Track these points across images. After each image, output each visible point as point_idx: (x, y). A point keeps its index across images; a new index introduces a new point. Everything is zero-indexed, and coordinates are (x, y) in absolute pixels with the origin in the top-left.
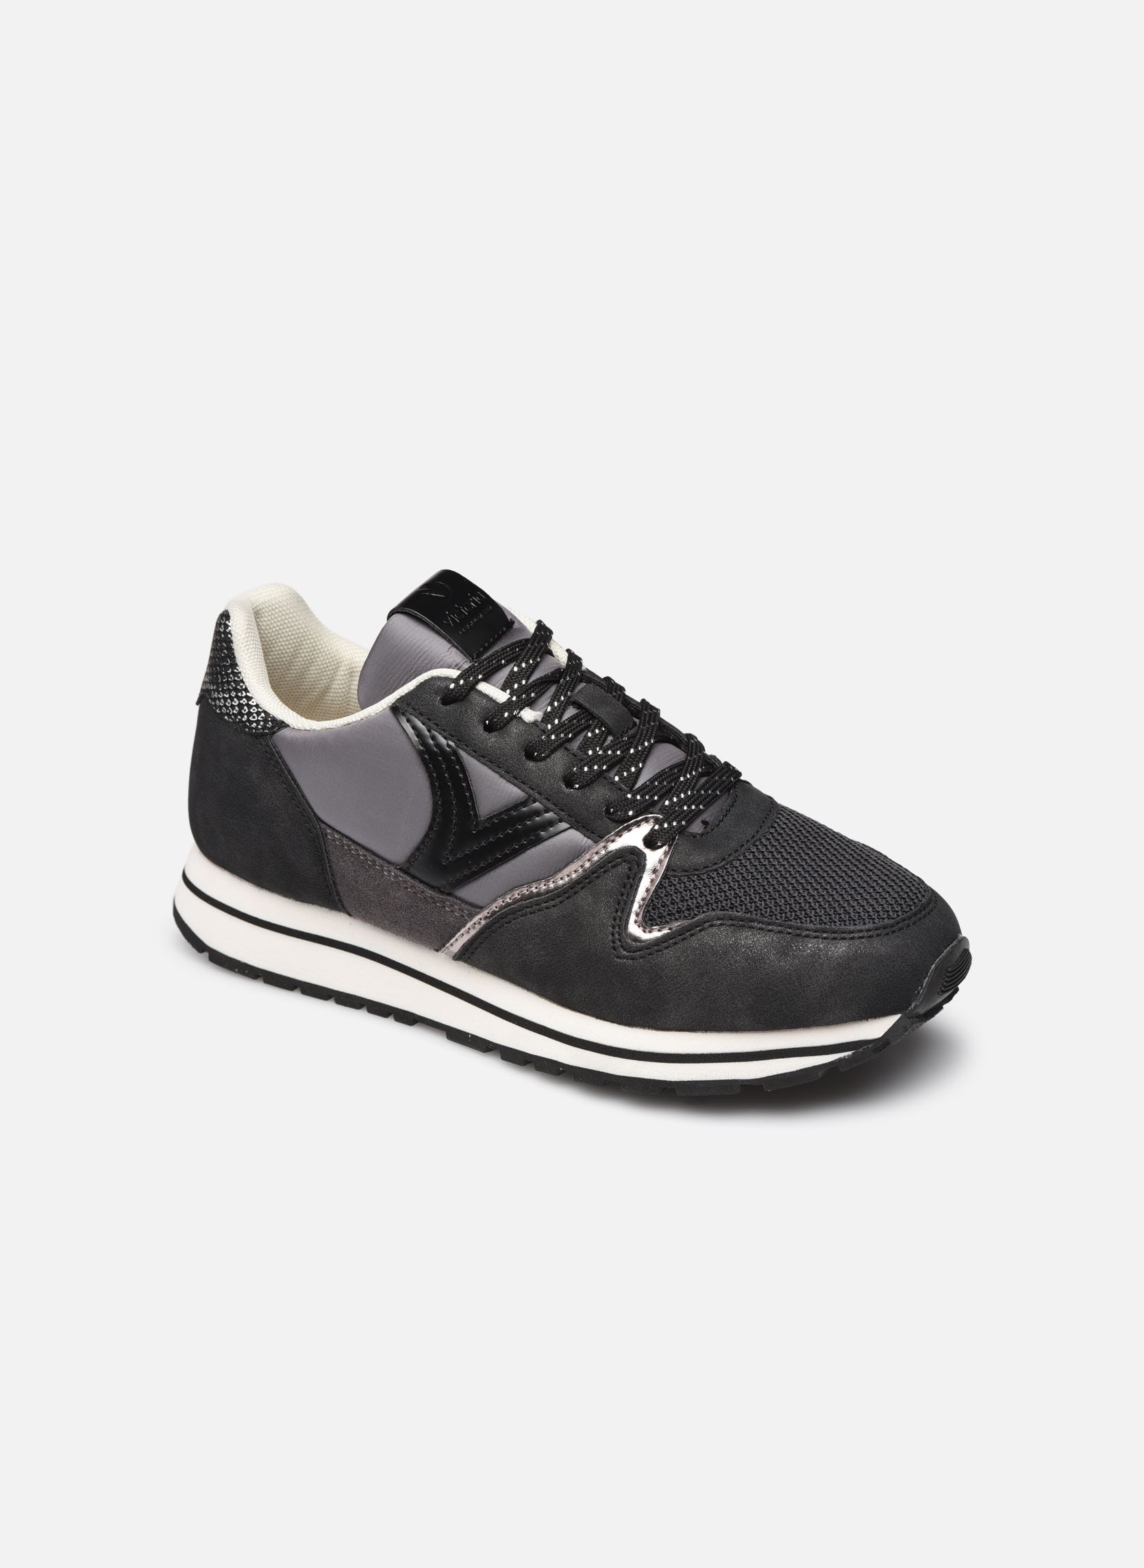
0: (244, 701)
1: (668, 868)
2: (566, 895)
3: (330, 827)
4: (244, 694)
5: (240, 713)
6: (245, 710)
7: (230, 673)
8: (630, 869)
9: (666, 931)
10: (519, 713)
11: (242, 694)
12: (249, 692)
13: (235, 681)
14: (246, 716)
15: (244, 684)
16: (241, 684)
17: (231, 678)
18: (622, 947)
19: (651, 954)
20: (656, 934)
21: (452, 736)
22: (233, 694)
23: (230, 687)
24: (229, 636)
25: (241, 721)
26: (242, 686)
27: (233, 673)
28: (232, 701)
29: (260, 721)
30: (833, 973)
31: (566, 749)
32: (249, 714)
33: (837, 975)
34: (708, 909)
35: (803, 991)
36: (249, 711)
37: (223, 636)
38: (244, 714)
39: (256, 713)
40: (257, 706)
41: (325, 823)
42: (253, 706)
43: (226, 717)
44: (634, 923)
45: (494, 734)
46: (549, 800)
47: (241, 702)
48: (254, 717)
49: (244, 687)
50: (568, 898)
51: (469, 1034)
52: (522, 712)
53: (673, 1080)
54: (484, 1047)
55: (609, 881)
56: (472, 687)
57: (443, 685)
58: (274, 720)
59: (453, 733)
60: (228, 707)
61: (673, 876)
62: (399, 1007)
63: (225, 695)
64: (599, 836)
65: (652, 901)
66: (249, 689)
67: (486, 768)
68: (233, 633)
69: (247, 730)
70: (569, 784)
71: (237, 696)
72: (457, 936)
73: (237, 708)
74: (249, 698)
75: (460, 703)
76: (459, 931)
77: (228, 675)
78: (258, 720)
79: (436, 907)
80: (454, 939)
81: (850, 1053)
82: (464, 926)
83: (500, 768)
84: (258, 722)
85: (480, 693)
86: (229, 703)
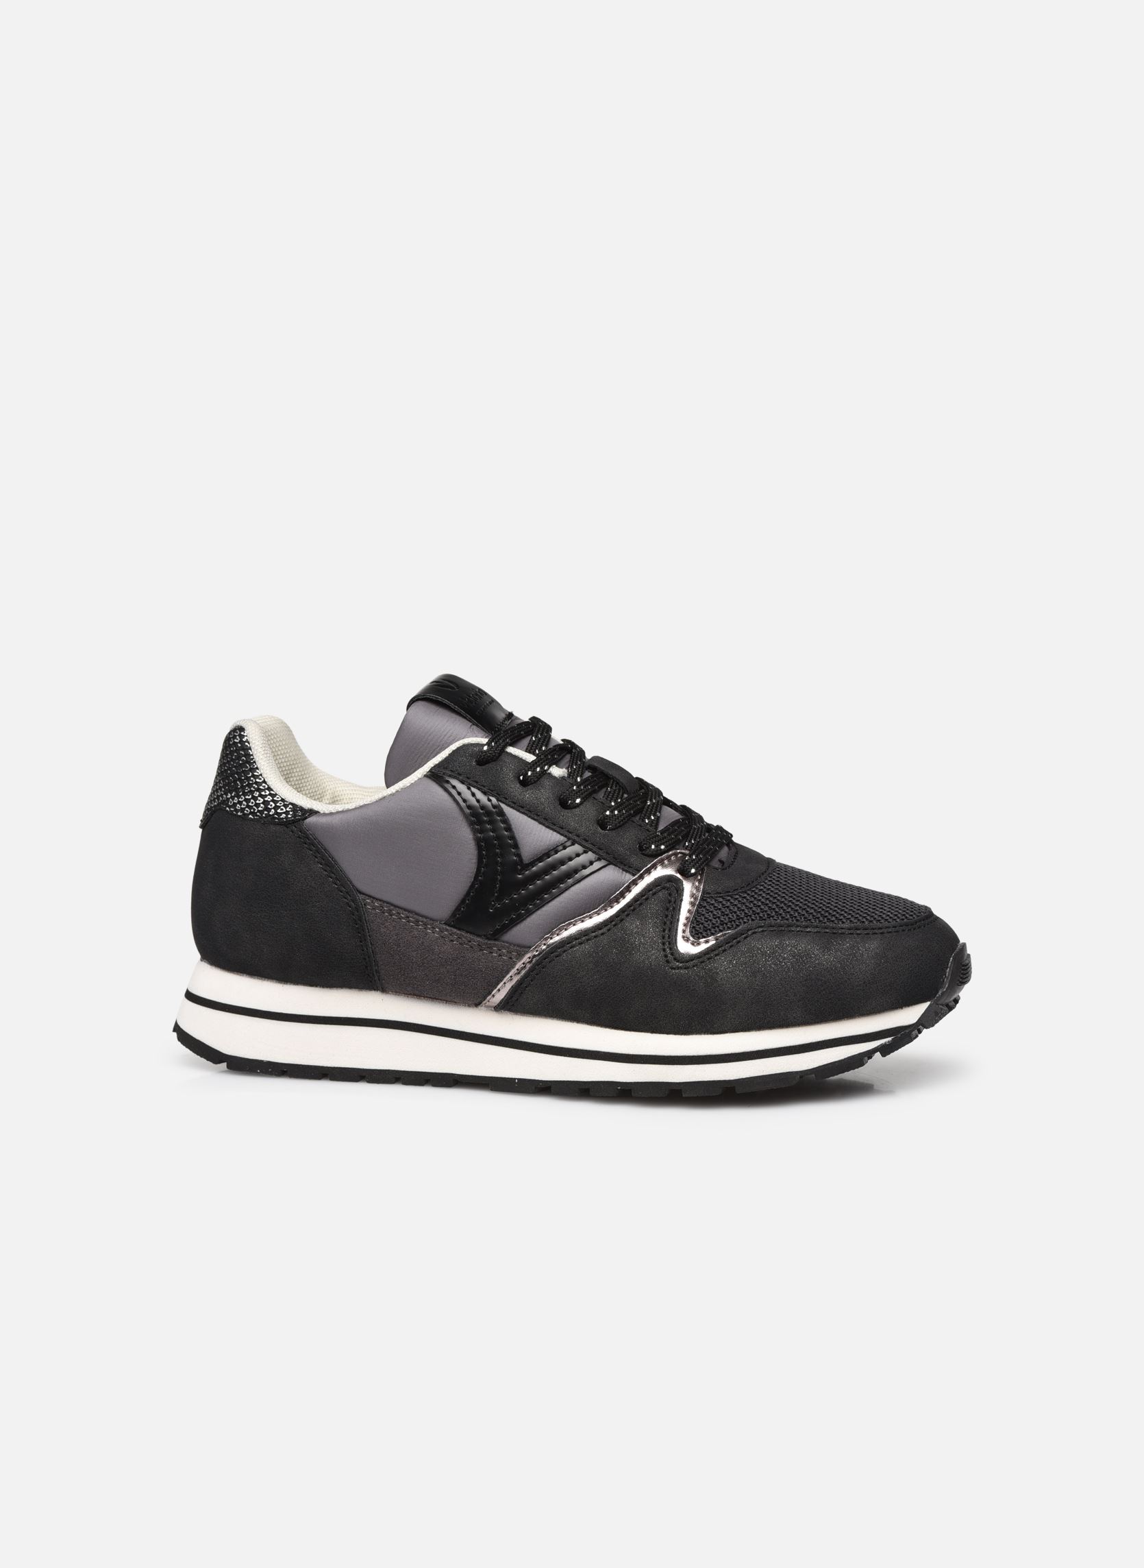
0: (269, 798)
1: (704, 892)
2: (613, 923)
3: (370, 896)
4: (268, 792)
5: (266, 809)
6: (271, 805)
7: (250, 777)
8: (670, 895)
9: (712, 942)
10: (549, 769)
11: (265, 792)
12: (272, 790)
13: (256, 783)
14: (273, 810)
15: (266, 784)
16: (264, 785)
17: (252, 781)
18: (675, 959)
19: (703, 962)
20: (703, 947)
21: (492, 791)
22: (256, 794)
23: (252, 789)
24: (246, 744)
25: (268, 815)
26: (264, 787)
27: (253, 776)
28: (255, 801)
29: (289, 811)
30: (873, 962)
31: (594, 798)
32: (276, 808)
33: (877, 963)
34: (748, 920)
35: (848, 979)
36: (276, 806)
37: (239, 745)
38: (271, 809)
39: (283, 806)
40: (283, 800)
41: (364, 894)
42: (278, 801)
43: (250, 816)
44: (682, 939)
45: (529, 787)
46: (587, 841)
47: (266, 799)
48: (282, 809)
49: (266, 787)
50: (615, 925)
51: (515, 1079)
52: (551, 769)
53: (732, 1079)
54: (534, 1088)
55: (654, 906)
56: (503, 751)
57: (476, 749)
58: (302, 809)
59: (491, 788)
60: (252, 806)
61: (709, 898)
62: (437, 1071)
63: (247, 797)
64: (636, 870)
65: (696, 918)
66: (272, 787)
67: (526, 817)
68: (250, 740)
69: (276, 820)
70: (603, 827)
71: (261, 796)
72: (505, 980)
73: (262, 805)
74: (273, 796)
75: (494, 763)
76: (508, 972)
77: (248, 779)
78: (286, 811)
79: (483, 955)
80: (502, 983)
81: (890, 1039)
82: (513, 968)
83: (539, 815)
84: (287, 813)
85: (510, 754)
86: (252, 803)
